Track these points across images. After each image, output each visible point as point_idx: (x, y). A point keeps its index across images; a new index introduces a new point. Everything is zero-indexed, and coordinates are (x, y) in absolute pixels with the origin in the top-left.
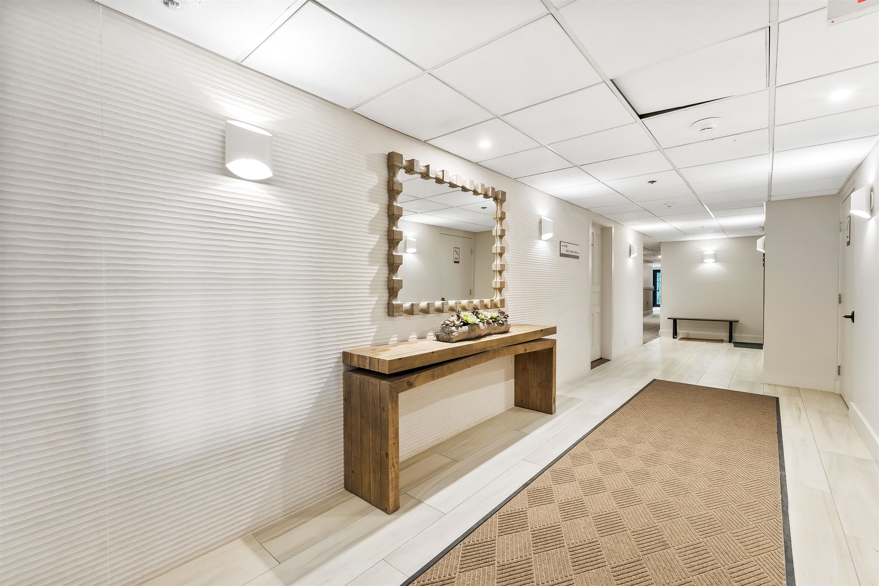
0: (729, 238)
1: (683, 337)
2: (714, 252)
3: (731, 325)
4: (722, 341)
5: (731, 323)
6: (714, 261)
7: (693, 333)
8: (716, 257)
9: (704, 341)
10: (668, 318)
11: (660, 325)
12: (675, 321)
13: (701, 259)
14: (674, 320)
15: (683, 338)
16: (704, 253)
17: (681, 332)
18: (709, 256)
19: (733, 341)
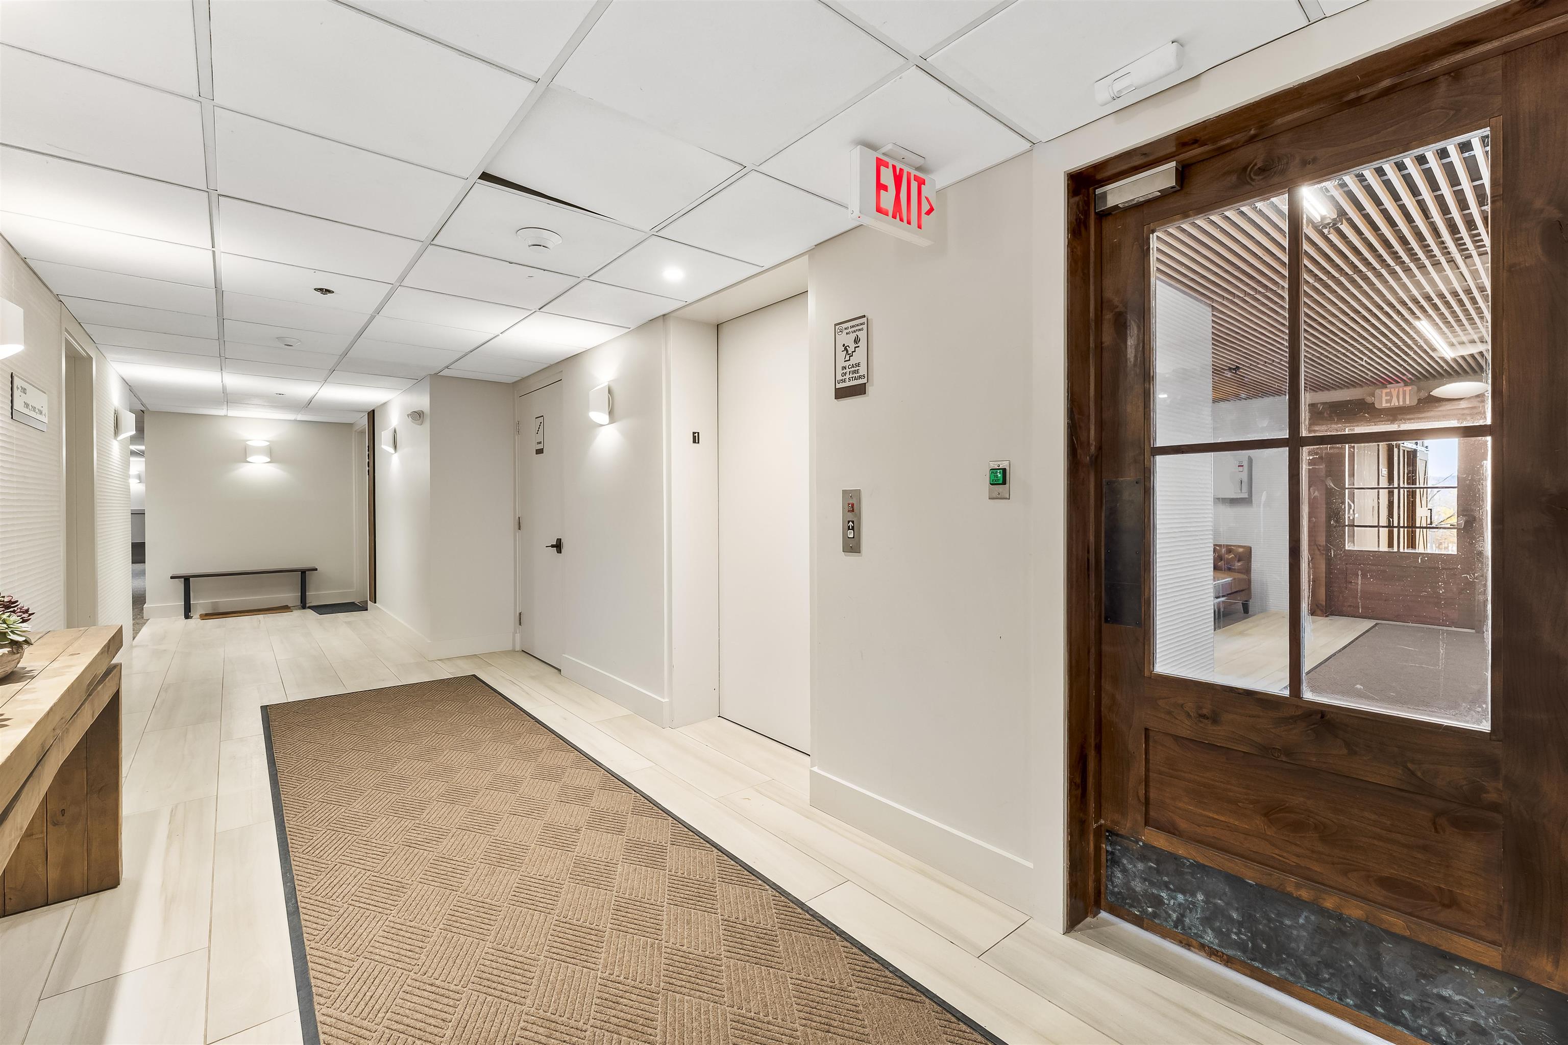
0: (296, 421)
1: (204, 612)
2: (268, 443)
3: (304, 575)
4: (285, 608)
5: (303, 573)
6: (269, 460)
7: (226, 601)
8: (273, 454)
9: (256, 613)
10: (172, 578)
11: (145, 594)
12: (187, 580)
13: (243, 454)
14: (185, 579)
15: (207, 615)
16: (248, 443)
17: (200, 603)
18: (258, 451)
19: (307, 605)
